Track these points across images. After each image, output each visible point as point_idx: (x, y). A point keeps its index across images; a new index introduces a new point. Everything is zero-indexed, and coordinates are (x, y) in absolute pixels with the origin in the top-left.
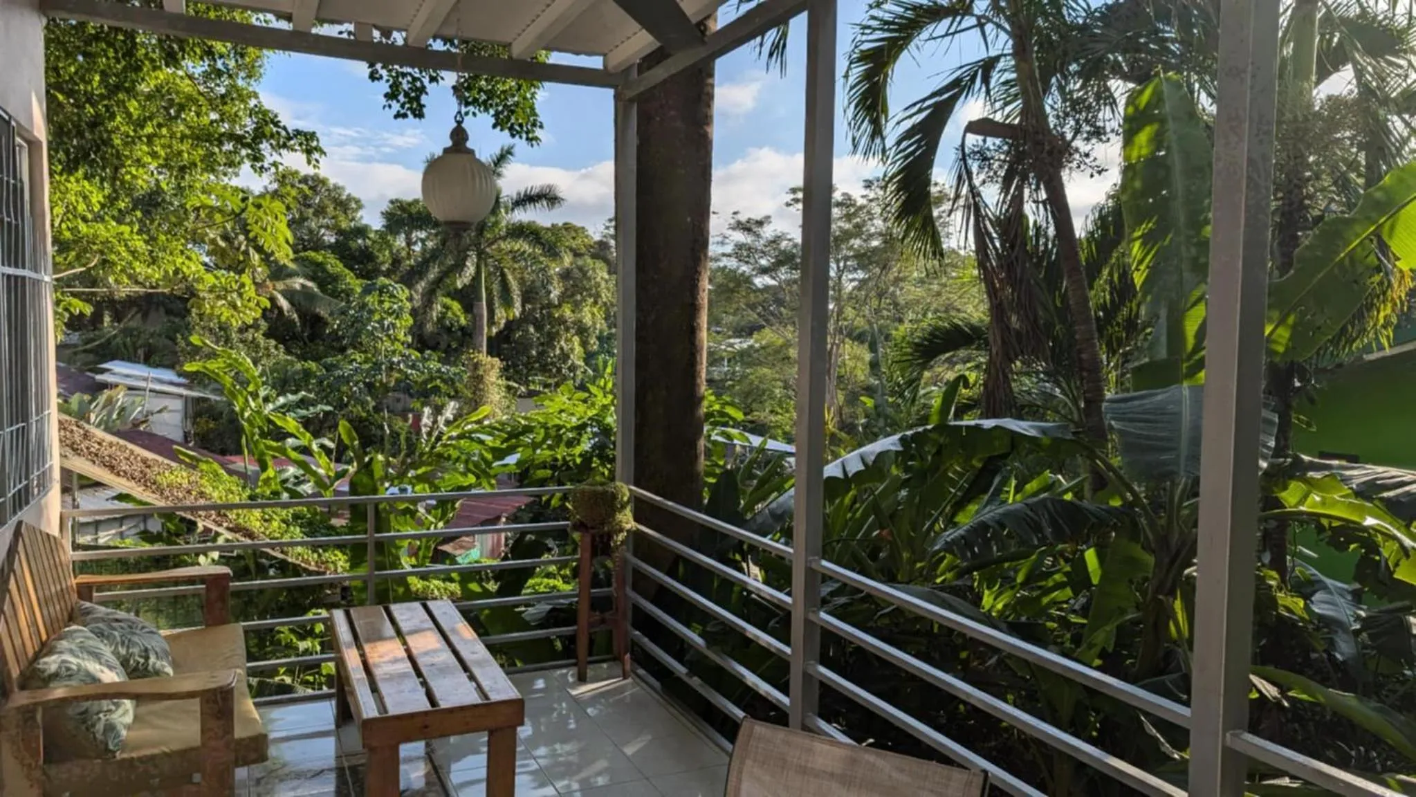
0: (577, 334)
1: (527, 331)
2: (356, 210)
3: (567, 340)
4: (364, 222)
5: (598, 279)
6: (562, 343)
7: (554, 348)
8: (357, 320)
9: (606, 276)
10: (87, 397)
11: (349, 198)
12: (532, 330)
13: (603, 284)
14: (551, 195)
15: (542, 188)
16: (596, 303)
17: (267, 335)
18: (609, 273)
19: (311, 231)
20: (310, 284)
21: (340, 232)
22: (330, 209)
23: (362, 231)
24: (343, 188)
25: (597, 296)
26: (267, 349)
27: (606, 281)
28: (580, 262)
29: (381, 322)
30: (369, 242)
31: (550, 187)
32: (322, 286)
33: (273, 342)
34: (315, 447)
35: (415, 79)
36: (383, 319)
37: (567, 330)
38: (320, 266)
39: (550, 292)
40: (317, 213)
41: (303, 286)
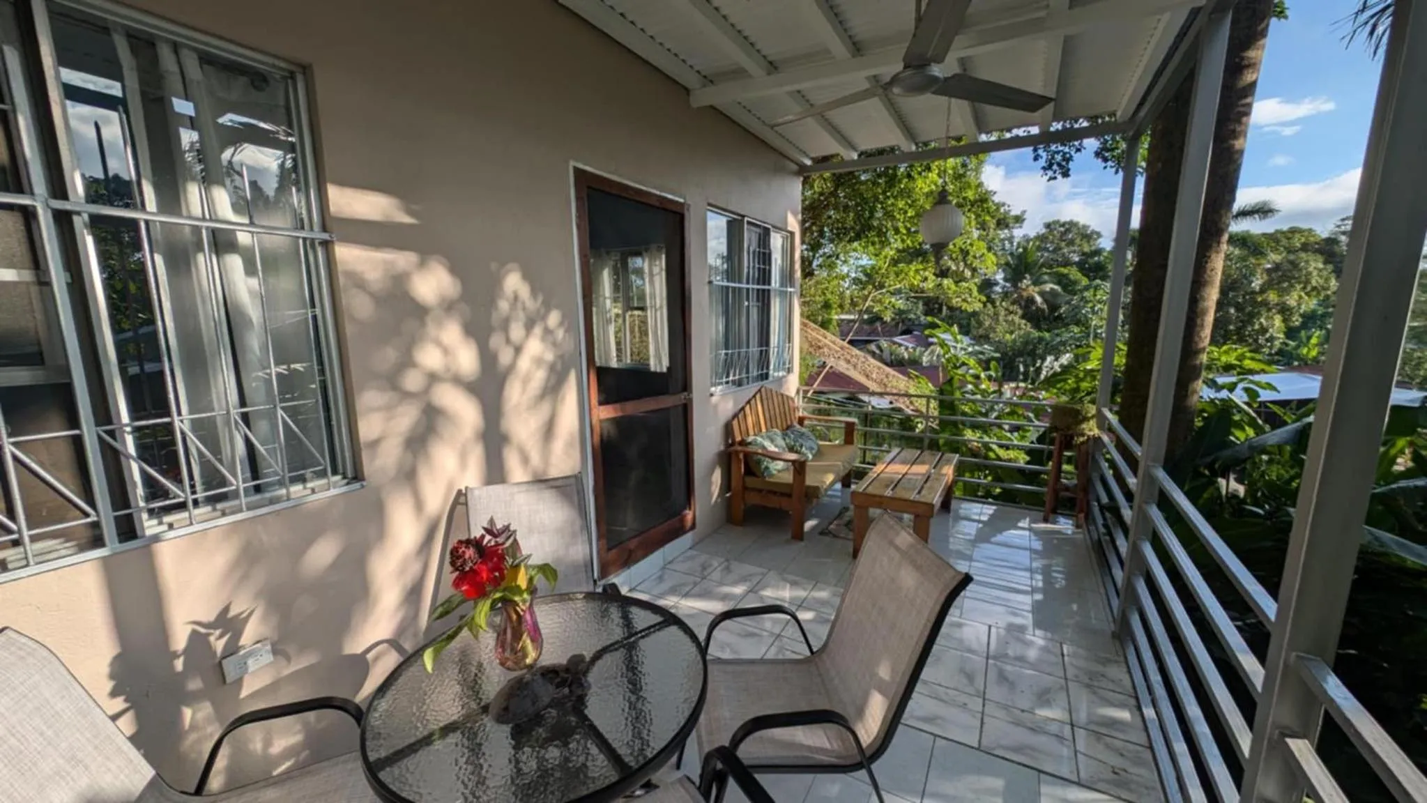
0: (1279, 313)
1: (1228, 312)
2: (1096, 240)
3: (1267, 318)
4: (1101, 246)
5: (1311, 269)
6: (1262, 320)
7: (1253, 325)
8: (1076, 307)
9: (1321, 266)
10: (923, 349)
11: (1093, 232)
12: (1232, 311)
13: (1315, 273)
14: (1266, 209)
15: (1257, 204)
16: (1304, 288)
17: (1023, 317)
18: (1325, 263)
19: (1063, 255)
20: (1056, 287)
21: (1084, 254)
22: (1078, 241)
23: (1098, 252)
24: (1089, 227)
25: (1307, 282)
26: (1019, 325)
27: (1320, 270)
28: (1292, 257)
29: (1092, 308)
30: (1102, 258)
31: (1265, 203)
32: (1065, 288)
33: (1024, 321)
34: (983, 375)
35: (1065, 154)
36: (1094, 306)
37: (1269, 310)
38: (1065, 276)
39: (1252, 282)
40: (1068, 245)
41: (1052, 289)
